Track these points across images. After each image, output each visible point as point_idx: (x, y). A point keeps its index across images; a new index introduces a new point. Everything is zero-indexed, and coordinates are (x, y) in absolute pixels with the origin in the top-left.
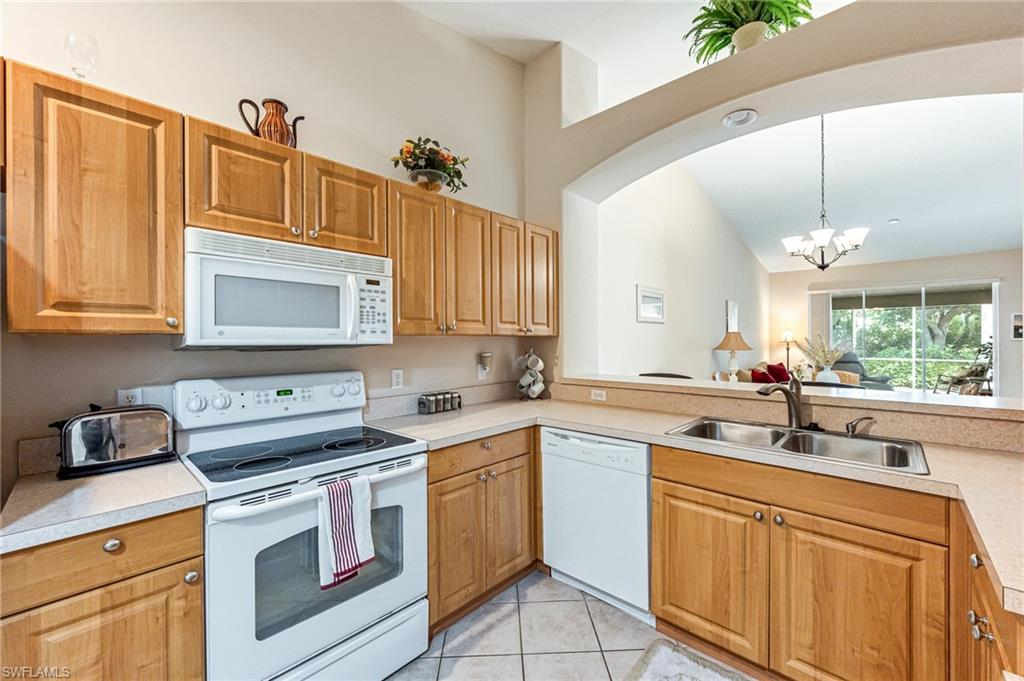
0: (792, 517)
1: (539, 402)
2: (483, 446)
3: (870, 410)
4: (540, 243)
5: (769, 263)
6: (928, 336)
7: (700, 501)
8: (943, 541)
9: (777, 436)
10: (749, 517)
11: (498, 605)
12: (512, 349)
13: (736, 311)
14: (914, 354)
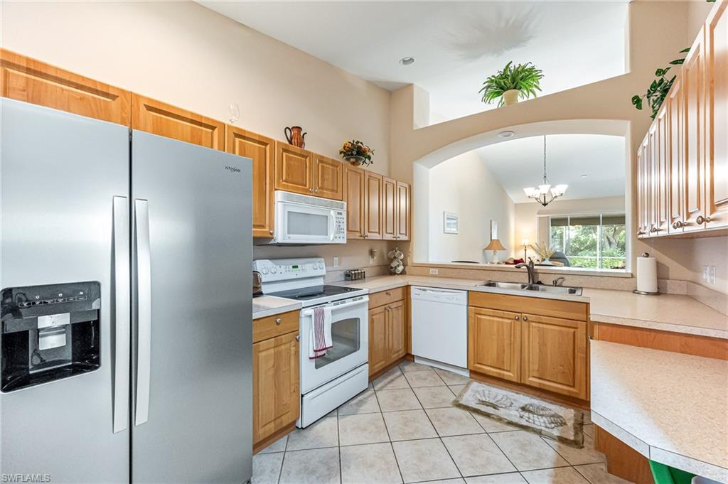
0: (531, 317)
1: (400, 276)
2: (387, 293)
3: (563, 275)
4: (403, 191)
5: (514, 197)
6: (607, 243)
7: (491, 314)
8: (585, 320)
9: (523, 287)
10: (512, 319)
11: (393, 373)
12: (384, 248)
13: (496, 227)
14: (598, 254)
